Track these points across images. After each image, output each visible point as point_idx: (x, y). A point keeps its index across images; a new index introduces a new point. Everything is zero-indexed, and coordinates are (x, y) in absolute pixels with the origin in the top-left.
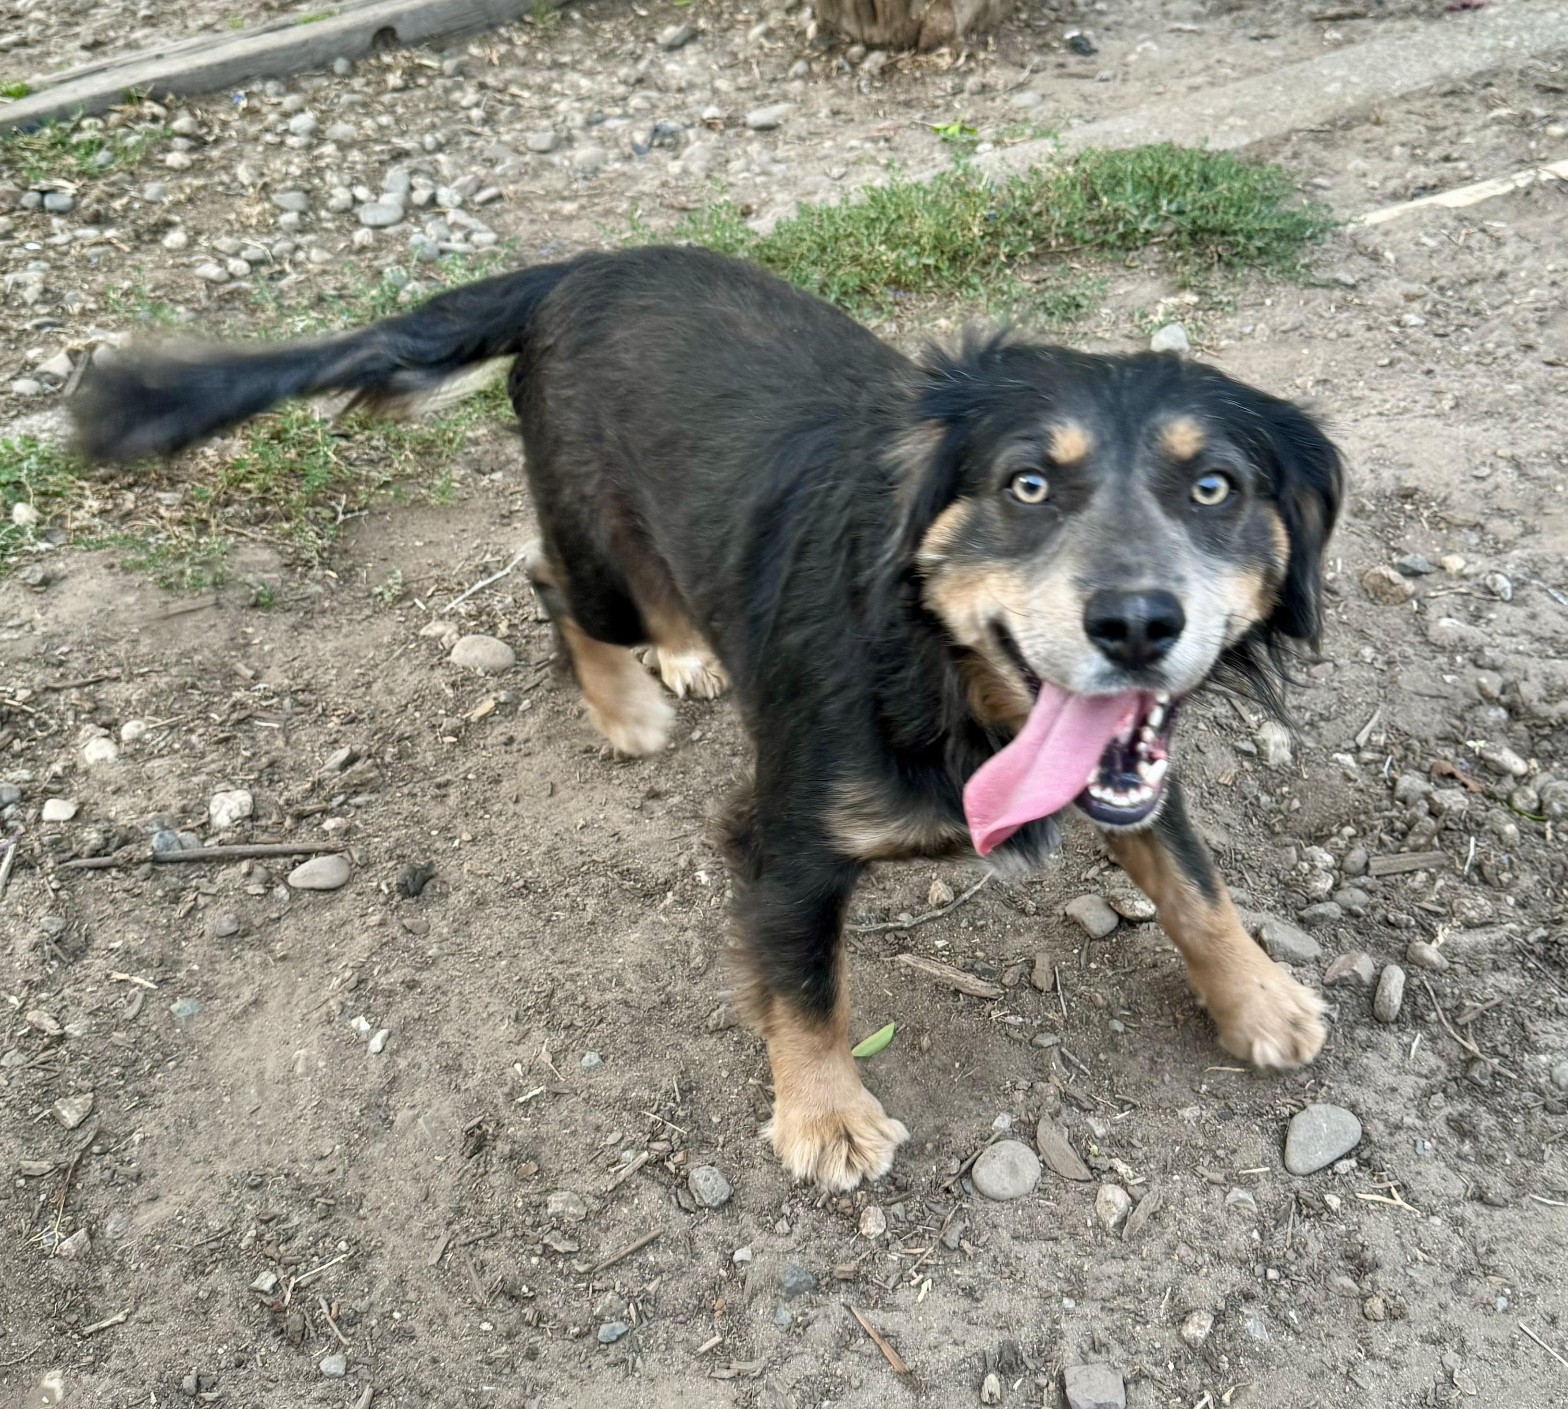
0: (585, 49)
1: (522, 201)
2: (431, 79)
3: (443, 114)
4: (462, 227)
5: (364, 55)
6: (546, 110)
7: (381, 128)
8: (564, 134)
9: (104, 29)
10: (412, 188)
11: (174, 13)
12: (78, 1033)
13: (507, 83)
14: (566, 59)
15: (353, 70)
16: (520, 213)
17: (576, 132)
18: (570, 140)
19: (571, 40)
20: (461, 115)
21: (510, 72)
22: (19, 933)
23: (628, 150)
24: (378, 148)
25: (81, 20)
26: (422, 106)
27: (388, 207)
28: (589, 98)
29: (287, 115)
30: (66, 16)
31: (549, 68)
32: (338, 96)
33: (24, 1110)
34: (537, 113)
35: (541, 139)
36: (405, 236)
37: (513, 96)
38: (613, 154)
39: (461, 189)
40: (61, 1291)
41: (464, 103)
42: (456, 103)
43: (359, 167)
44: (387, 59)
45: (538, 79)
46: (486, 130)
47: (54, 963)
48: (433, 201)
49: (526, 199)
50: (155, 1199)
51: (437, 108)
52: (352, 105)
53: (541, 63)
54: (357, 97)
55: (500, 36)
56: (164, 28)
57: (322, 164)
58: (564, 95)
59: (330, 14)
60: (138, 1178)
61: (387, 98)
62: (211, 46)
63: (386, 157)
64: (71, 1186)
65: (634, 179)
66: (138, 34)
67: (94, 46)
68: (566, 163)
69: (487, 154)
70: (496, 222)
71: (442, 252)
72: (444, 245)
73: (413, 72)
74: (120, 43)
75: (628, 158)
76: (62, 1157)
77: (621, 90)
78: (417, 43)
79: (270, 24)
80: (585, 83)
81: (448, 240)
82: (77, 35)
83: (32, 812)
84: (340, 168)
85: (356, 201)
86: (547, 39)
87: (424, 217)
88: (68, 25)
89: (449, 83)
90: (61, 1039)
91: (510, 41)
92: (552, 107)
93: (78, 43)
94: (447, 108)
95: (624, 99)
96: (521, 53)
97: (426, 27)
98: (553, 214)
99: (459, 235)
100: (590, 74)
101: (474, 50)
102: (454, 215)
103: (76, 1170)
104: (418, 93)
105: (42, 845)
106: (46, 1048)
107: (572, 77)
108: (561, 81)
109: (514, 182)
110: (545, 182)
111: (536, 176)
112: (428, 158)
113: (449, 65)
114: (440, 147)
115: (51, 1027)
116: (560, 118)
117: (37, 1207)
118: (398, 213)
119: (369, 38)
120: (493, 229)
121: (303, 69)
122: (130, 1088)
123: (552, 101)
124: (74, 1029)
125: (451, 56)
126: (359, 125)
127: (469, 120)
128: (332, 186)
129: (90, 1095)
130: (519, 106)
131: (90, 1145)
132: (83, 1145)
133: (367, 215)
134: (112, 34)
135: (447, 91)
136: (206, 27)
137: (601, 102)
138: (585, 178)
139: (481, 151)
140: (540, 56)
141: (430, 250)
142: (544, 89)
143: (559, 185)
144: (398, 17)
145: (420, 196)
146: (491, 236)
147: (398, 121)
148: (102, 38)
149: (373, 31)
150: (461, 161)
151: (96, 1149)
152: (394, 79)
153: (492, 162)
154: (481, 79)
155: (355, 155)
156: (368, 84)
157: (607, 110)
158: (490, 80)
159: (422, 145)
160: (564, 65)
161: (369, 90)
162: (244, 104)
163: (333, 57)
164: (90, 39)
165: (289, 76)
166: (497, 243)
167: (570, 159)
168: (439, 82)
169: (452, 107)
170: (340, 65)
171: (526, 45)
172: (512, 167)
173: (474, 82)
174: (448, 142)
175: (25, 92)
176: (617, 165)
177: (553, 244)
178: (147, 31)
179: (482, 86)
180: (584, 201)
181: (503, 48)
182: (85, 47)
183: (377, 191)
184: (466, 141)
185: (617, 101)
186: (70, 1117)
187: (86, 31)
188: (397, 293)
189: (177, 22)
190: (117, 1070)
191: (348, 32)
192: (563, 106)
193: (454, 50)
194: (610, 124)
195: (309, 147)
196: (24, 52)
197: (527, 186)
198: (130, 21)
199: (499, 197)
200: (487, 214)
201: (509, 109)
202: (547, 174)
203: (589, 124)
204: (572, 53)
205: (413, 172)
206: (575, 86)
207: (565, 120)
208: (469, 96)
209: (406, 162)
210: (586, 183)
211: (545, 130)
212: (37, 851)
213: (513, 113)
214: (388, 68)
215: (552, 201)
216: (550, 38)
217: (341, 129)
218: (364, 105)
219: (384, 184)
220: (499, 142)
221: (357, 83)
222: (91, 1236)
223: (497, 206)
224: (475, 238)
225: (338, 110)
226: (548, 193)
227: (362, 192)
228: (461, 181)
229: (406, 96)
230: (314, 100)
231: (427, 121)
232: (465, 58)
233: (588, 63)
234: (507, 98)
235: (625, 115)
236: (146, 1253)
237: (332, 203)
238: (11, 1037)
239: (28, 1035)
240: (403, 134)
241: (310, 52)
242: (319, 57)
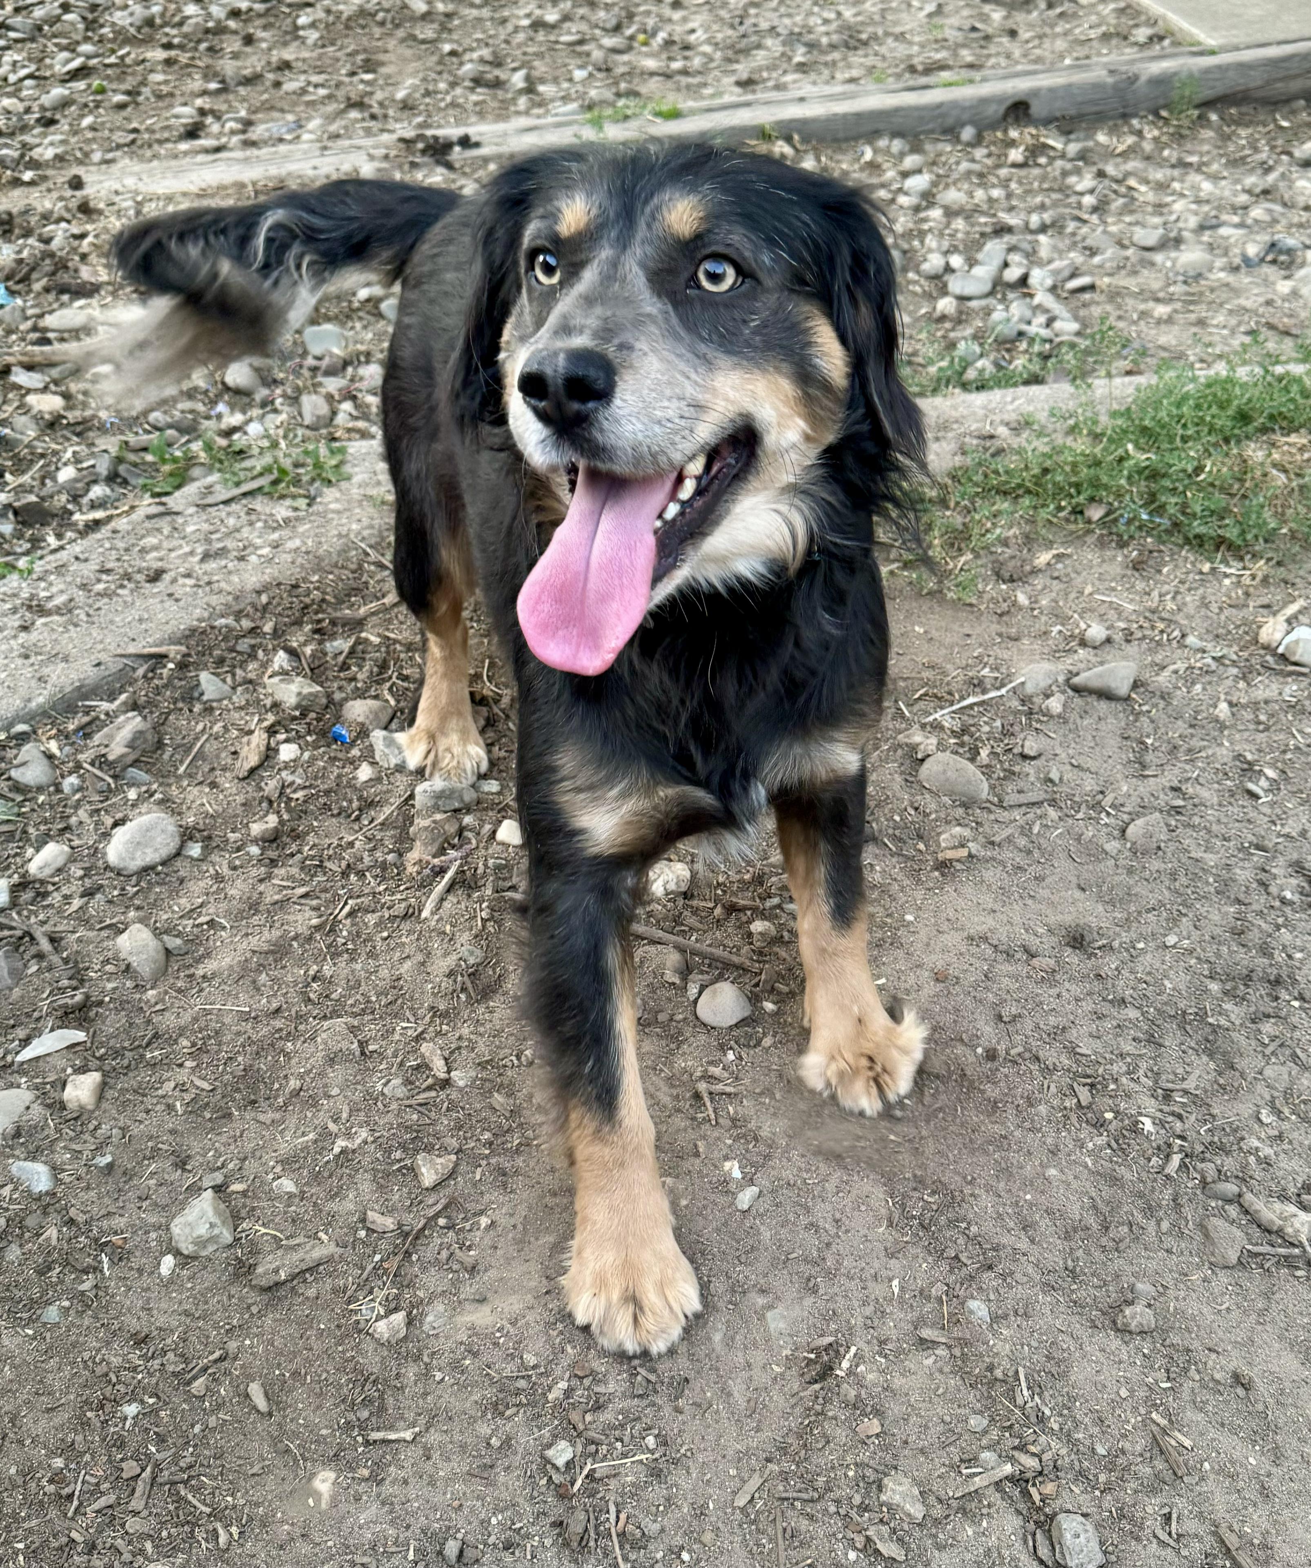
0: (1215, 152)
1: (1114, 295)
2: (1052, 159)
3: (1055, 196)
4: (1047, 311)
5: (993, 126)
6: (1159, 208)
7: (991, 200)
8: (1173, 235)
9: (760, 69)
10: (1006, 265)
11: (826, 64)
12: (461, 1083)
13: (1127, 175)
14: (1194, 159)
15: (978, 141)
16: (1109, 308)
17: (1185, 234)
18: (1178, 241)
19: (1203, 141)
20: (1073, 199)
21: (1132, 165)
22: (439, 953)
23: (1237, 261)
24: (983, 220)
25: (741, 57)
26: (1036, 185)
27: (978, 279)
28: (1208, 202)
29: (905, 175)
30: (730, 53)
31: (1173, 166)
32: (958, 163)
33: (388, 1151)
34: (1150, 209)
35: (1150, 237)
36: (988, 312)
37: (1131, 188)
38: (1219, 263)
39: (1056, 273)
40: (363, 1378)
41: (1079, 188)
42: (1069, 187)
43: (960, 235)
44: (1014, 134)
45: (1159, 175)
46: (1094, 218)
47: (463, 997)
48: (1023, 281)
49: (1118, 294)
50: (482, 1301)
51: (1051, 189)
52: (969, 173)
53: (1166, 160)
54: (976, 167)
55: (1131, 126)
56: (813, 76)
57: (926, 227)
58: (1182, 195)
59: (971, 81)
60: (473, 1270)
61: (1003, 172)
62: (852, 96)
63: (988, 230)
64: (408, 1254)
65: (1236, 292)
66: (789, 78)
67: (747, 84)
68: (1169, 264)
69: (1089, 242)
70: (1082, 313)
71: (1021, 334)
72: (1024, 327)
73: (1037, 150)
74: (771, 84)
75: (1236, 269)
76: (407, 1218)
77: (1244, 198)
78: (1047, 122)
79: (911, 83)
80: (1207, 186)
81: (1029, 323)
82: (734, 71)
83: (488, 827)
84: (941, 235)
85: (948, 269)
86: (1179, 137)
87: (1011, 296)
88: (729, 60)
89: (1069, 166)
90: (446, 1083)
91: (1139, 133)
92: (1167, 205)
93: (733, 79)
94: (1060, 190)
95: (1245, 208)
96: (1148, 147)
97: (1059, 107)
98: (1144, 314)
99: (1042, 319)
100: (1215, 178)
101: (1102, 138)
102: (1042, 297)
103: (417, 1238)
104: (1036, 171)
105: (486, 866)
106: (429, 1088)
107: (1195, 178)
108: (1182, 181)
109: (1110, 275)
110: (1140, 280)
111: (1135, 273)
112: (1029, 237)
113: (1073, 148)
114: (1043, 229)
115: (439, 1067)
116: (1173, 217)
117: (370, 1267)
118: (988, 287)
119: (1002, 109)
120: (1076, 318)
121: (932, 131)
122: (493, 1161)
123: (1169, 199)
124: (459, 1077)
125: (1077, 140)
126: (971, 195)
127: (1079, 206)
128: (930, 250)
129: (453, 1157)
130: (1133, 199)
131: (437, 1215)
132: (431, 1212)
133: (956, 285)
134: (765, 74)
135: (1065, 174)
136: (852, 80)
137: (1219, 208)
138: (1185, 282)
139: (1084, 239)
140: (1166, 153)
141: (1009, 331)
142: (1162, 187)
143: (1156, 285)
144: (1035, 93)
145: (1012, 274)
146: (1075, 326)
147: (1009, 196)
148: (756, 77)
149: (1009, 103)
150: (1061, 245)
151: (442, 1222)
152: (1016, 155)
153: (1092, 252)
154: (1101, 166)
155: (959, 224)
156: (989, 155)
157: (1224, 217)
158: (1110, 170)
159: (1027, 224)
160: (1190, 164)
161: (989, 162)
162: (868, 155)
163: (963, 125)
164: (745, 76)
165: (916, 136)
166: (1078, 334)
167: (1174, 261)
168: (1059, 163)
169: (1065, 190)
170: (968, 133)
171: (1156, 140)
172: (1111, 259)
173: (1094, 169)
174: (1053, 224)
175: (675, 115)
176: (1222, 275)
177: (1136, 345)
178: (796, 76)
179: (1101, 174)
180: (1178, 305)
181: (1130, 140)
182: (739, 84)
183: (972, 262)
184: (1071, 226)
185: (1234, 209)
186: (428, 1177)
187: (743, 69)
188: (965, 369)
189: (826, 72)
190: (487, 1135)
191: (984, 101)
192: (1179, 206)
193: (1082, 135)
194: (1223, 231)
195: (917, 209)
196: (684, 80)
197: (1123, 281)
198: (785, 66)
199: (1092, 287)
200: (1074, 303)
201: (1121, 201)
202: (1145, 272)
203: (1202, 228)
204: (1201, 155)
205: (1011, 249)
206: (1196, 188)
207: (1178, 220)
208: (1086, 182)
209: (1007, 238)
210: (1186, 288)
211: (1156, 228)
212: (480, 871)
213: (1125, 205)
214: (1012, 143)
215: (1145, 300)
216: (1182, 136)
217: (953, 196)
218: (981, 175)
219: (980, 256)
220: (1105, 232)
221: (979, 153)
222: (410, 1322)
223: (1087, 296)
224: (1057, 325)
225: (955, 176)
226: (1142, 292)
227: (956, 261)
228: (1057, 264)
229: (1023, 172)
230: (934, 163)
231: (1038, 200)
232: (1091, 144)
233: (1215, 167)
234: (1123, 190)
235: (1241, 225)
236: (456, 1366)
237: (925, 267)
238: (401, 1064)
239: (418, 1068)
240: (1011, 209)
241: (943, 116)
242: (950, 121)
